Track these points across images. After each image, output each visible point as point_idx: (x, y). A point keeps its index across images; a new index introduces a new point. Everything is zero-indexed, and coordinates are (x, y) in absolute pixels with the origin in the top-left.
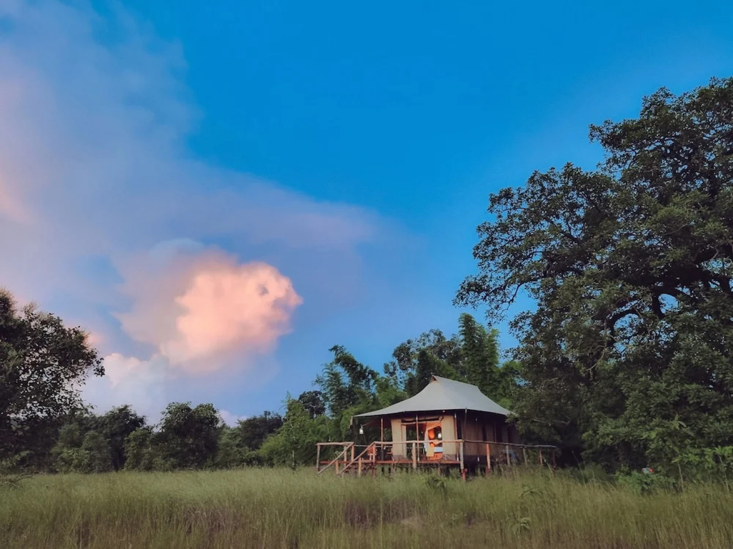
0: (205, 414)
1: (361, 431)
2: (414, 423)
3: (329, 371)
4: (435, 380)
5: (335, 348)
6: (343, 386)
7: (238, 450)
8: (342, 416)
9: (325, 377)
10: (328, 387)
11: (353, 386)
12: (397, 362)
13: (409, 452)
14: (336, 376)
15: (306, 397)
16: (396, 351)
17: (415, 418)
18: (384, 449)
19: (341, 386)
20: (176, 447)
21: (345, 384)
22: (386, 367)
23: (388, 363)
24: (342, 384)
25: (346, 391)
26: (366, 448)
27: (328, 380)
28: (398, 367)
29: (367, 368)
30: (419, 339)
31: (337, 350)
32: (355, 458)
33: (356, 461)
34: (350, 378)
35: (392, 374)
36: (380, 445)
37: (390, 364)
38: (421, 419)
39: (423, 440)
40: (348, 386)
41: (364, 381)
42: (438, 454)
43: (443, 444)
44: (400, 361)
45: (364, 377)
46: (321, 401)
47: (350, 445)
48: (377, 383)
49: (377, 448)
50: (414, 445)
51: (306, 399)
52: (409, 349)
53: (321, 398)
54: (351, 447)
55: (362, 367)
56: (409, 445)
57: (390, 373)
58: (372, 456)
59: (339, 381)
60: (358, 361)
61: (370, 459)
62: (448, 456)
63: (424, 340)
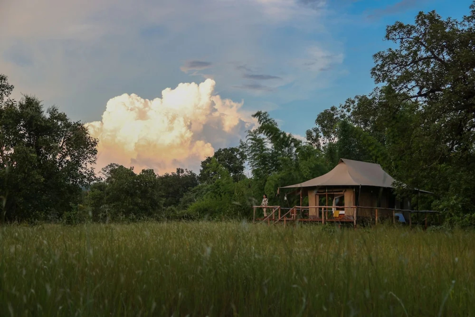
0: (149, 179)
1: (285, 198)
2: (325, 193)
3: (252, 137)
4: (343, 162)
5: (258, 114)
6: (266, 152)
7: (171, 209)
8: (266, 181)
9: (249, 143)
10: (251, 152)
11: (276, 153)
12: (320, 128)
13: (320, 214)
14: (259, 142)
15: (222, 154)
16: (319, 117)
17: (326, 190)
18: (303, 211)
19: (264, 152)
20: (129, 205)
21: (268, 149)
22: (309, 135)
23: (311, 129)
24: (265, 150)
25: (269, 157)
26: (289, 210)
27: (251, 146)
28: (321, 134)
29: (290, 136)
30: (343, 105)
31: (260, 117)
32: (281, 217)
33: (282, 218)
34: (273, 144)
35: (316, 140)
36: (300, 208)
37: (312, 131)
38: (329, 191)
39: (332, 205)
40: (271, 152)
41: (287, 148)
42: (341, 215)
43: (345, 208)
44: (323, 127)
45: (287, 145)
46: (238, 159)
47: (277, 208)
48: (299, 151)
49: (297, 210)
50: (323, 209)
51: (222, 157)
52: (333, 115)
53: (238, 156)
54: (278, 209)
55: (284, 135)
56: (320, 209)
57: (313, 139)
58: (293, 216)
59: (262, 146)
60: (280, 130)
61: (292, 218)
62: (348, 217)
63: (349, 106)
